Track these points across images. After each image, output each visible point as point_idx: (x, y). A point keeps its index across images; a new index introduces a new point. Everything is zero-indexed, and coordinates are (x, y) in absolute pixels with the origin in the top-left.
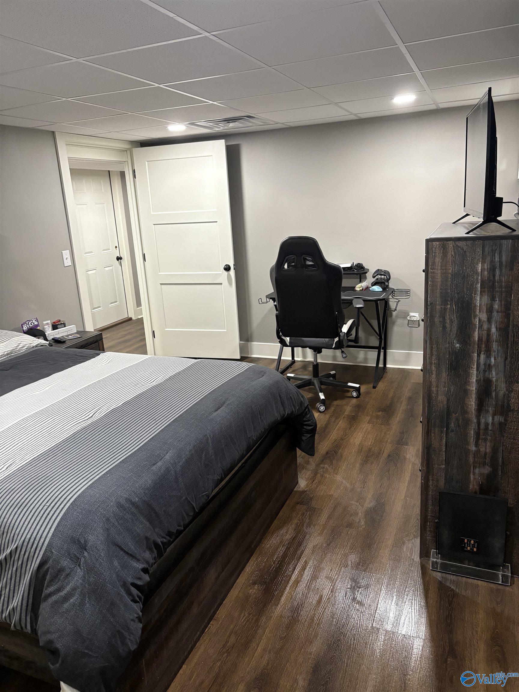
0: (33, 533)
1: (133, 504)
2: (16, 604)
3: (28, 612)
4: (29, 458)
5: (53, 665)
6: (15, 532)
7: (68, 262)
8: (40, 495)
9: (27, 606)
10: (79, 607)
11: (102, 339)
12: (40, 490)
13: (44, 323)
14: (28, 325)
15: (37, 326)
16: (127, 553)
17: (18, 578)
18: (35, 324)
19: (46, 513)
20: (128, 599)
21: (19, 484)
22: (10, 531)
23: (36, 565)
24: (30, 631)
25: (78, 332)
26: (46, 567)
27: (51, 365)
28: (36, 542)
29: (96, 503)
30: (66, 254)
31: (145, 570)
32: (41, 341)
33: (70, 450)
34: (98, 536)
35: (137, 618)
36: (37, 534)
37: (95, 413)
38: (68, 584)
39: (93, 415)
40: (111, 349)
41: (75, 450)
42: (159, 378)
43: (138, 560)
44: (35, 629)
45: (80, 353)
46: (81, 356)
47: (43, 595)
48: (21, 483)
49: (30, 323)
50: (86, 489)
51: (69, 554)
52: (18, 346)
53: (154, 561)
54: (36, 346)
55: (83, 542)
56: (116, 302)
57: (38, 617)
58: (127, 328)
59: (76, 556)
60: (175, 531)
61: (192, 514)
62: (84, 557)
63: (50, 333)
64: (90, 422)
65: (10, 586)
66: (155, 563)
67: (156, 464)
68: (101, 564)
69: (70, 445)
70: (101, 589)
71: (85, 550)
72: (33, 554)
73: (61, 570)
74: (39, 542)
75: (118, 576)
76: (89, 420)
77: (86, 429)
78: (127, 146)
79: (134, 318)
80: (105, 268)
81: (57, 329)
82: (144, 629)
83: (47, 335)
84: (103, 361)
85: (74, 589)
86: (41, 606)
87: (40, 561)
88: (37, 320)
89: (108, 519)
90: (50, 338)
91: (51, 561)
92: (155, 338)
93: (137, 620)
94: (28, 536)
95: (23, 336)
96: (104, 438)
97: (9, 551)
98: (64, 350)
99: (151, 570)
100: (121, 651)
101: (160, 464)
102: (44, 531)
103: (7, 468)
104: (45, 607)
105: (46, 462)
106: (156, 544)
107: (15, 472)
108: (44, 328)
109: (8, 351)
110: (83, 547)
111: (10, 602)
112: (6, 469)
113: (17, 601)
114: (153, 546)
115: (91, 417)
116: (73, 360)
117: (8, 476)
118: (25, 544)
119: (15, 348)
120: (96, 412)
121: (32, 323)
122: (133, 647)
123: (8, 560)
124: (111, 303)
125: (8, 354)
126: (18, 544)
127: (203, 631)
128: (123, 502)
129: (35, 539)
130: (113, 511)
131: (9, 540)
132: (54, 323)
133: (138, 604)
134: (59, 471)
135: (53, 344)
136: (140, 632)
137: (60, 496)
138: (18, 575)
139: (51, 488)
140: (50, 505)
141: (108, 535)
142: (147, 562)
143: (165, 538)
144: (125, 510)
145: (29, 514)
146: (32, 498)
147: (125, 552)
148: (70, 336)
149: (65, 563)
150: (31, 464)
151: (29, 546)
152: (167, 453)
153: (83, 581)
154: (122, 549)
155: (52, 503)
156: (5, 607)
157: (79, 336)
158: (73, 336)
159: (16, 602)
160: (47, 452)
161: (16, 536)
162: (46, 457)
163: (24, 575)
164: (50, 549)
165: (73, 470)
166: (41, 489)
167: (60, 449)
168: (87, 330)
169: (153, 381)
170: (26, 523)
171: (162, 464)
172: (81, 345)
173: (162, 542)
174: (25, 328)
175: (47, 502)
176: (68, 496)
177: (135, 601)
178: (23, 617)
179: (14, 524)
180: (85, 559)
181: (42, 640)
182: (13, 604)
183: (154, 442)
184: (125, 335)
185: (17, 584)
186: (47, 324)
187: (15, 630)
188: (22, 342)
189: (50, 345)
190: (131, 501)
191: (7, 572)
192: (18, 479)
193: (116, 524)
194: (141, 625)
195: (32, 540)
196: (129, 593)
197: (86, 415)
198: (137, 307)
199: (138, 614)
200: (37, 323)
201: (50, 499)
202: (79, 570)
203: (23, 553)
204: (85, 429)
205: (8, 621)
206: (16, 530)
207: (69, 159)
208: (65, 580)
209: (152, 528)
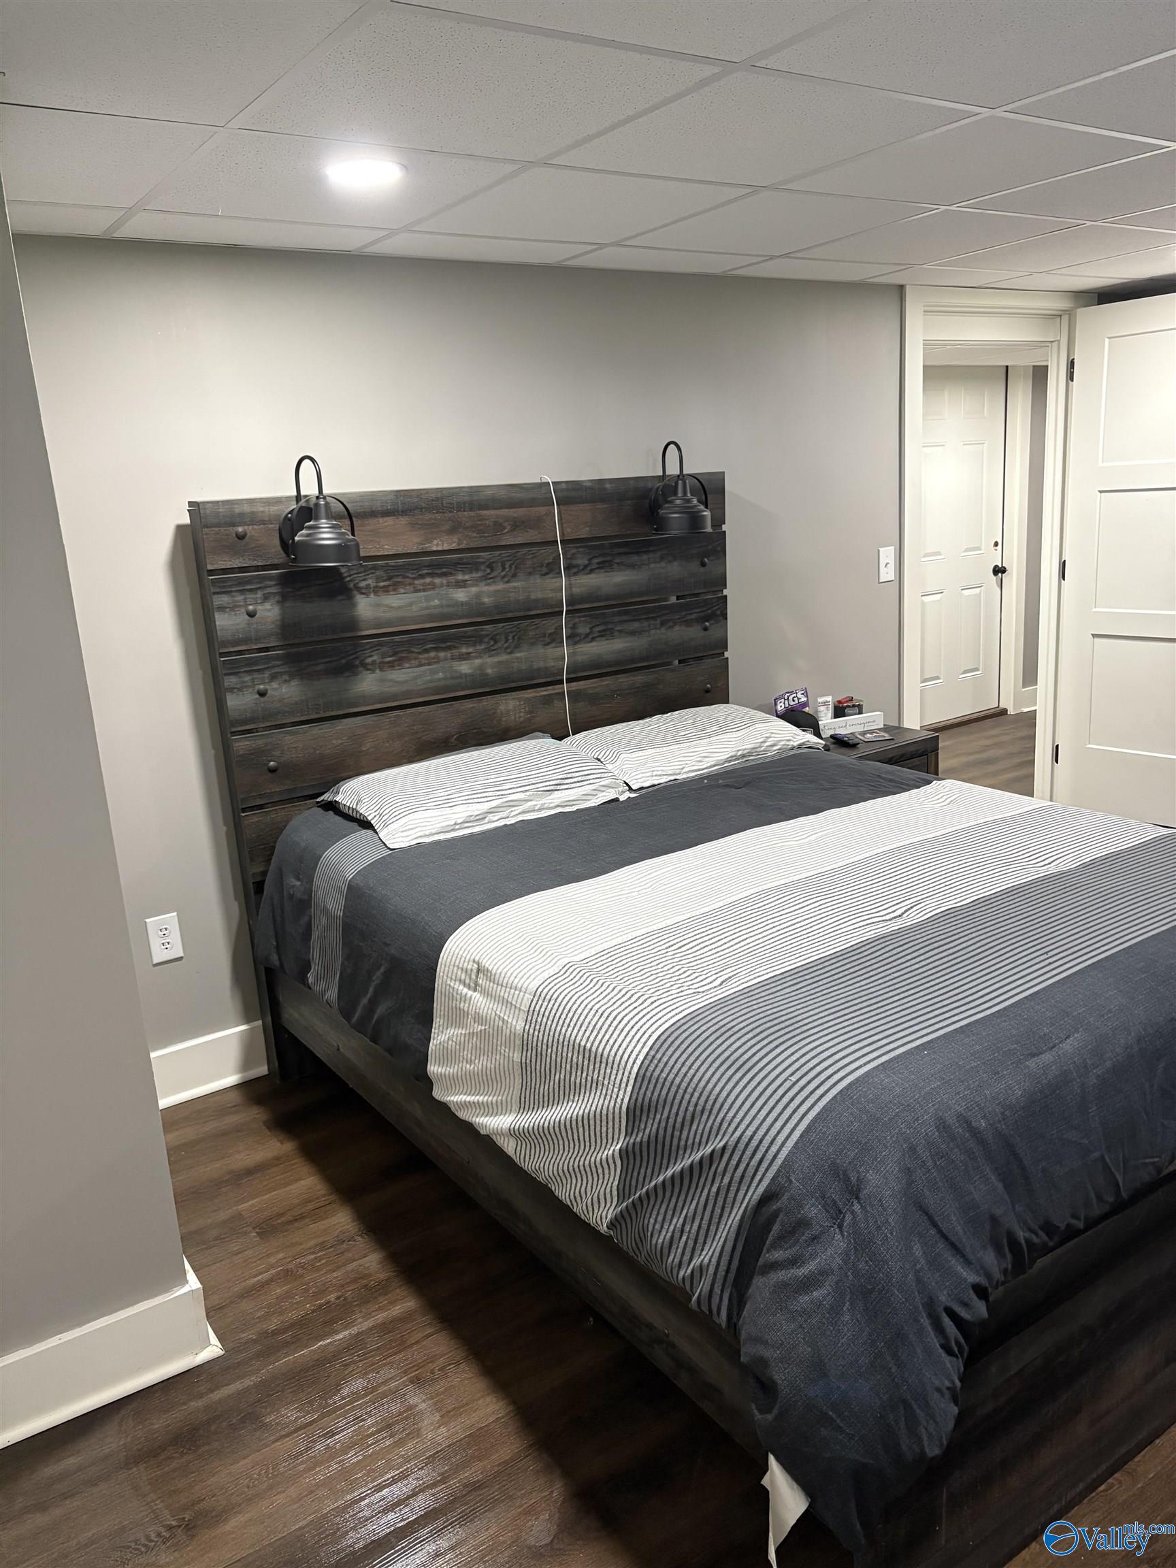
0: (758, 1129)
1: (974, 1132)
2: (707, 1260)
3: (727, 1284)
4: (765, 974)
5: (761, 1412)
6: (725, 1116)
7: (888, 573)
8: (779, 1054)
9: (727, 1271)
10: (828, 1313)
11: (936, 749)
12: (781, 1044)
13: (820, 700)
14: (786, 702)
15: (805, 704)
16: (944, 1236)
17: (718, 1211)
18: (800, 701)
19: (787, 1096)
20: (935, 1340)
21: (742, 1022)
22: (715, 1111)
23: (757, 1197)
24: (724, 1325)
25: (886, 729)
26: (774, 1207)
27: (825, 789)
28: (762, 1149)
29: (891, 1105)
30: (887, 554)
31: (980, 1291)
32: (809, 737)
33: (848, 977)
34: (887, 1179)
35: (948, 1388)
36: (766, 1134)
37: (909, 909)
38: (813, 1256)
39: (903, 914)
40: (954, 774)
41: (858, 979)
42: (1064, 858)
43: (968, 1262)
44: (735, 1325)
45: (887, 772)
46: (890, 780)
47: (761, 1261)
48: (745, 1020)
49: (791, 698)
50: (874, 1068)
51: (823, 1197)
52: (764, 742)
53: (1003, 1279)
54: (799, 747)
55: (854, 1179)
56: (977, 669)
57: (745, 1304)
58: (993, 732)
59: (835, 1203)
60: (1062, 1226)
61: (1111, 1199)
62: (853, 1213)
63: (829, 724)
64: (895, 926)
65: (702, 1219)
66: (1003, 1283)
67: (1038, 1055)
68: (887, 1240)
69: (849, 966)
70: (879, 1294)
71: (857, 1198)
72: (753, 1171)
73: (803, 1223)
74: (767, 1151)
75: (919, 1280)
76: (893, 921)
77: (887, 939)
78: (1063, 304)
79: (1011, 711)
80: (963, 591)
81: (844, 716)
82: (960, 1419)
83: (821, 727)
84: (937, 797)
85: (824, 1273)
86: (754, 1281)
87: (765, 1191)
88: (806, 694)
89: (913, 1149)
90: (826, 734)
91: (785, 1197)
92: (1057, 762)
93: (947, 1394)
94: (749, 1133)
95: (776, 723)
96: (924, 969)
97: (709, 1150)
98: (854, 761)
99: (994, 1295)
100: (904, 1448)
101: (1047, 1057)
102: (779, 1132)
103: (723, 982)
104: (761, 1286)
105: (797, 990)
106: (1013, 1243)
107: (737, 994)
108: (817, 712)
109: (744, 750)
110: (854, 1192)
111: (697, 1252)
112: (720, 985)
113: (710, 1253)
114: (1005, 1241)
115: (900, 916)
116: (873, 786)
117: (722, 1001)
118: (741, 1146)
119: (757, 745)
120: (912, 908)
121: (796, 699)
122: (933, 1451)
123: (705, 1167)
124: (965, 672)
125: (743, 756)
126: (727, 1143)
127: (1093, 1487)
128: (950, 1119)
129: (761, 1141)
130: (927, 1134)
131: (711, 1128)
132: (839, 702)
133: (955, 1359)
134: (820, 1015)
135: (832, 746)
136: (951, 1425)
137: (819, 1069)
138: (720, 1203)
139: (804, 1046)
140: (798, 1081)
141: (910, 1183)
142: (988, 1276)
143: (1036, 1234)
144: (953, 1139)
145: (756, 1087)
146: (763, 1057)
147: (940, 1232)
148: (868, 735)
149: (813, 1211)
150: (768, 987)
151: (748, 1153)
152: (1068, 1037)
153: (846, 1262)
154: (935, 1225)
155: (801, 1078)
156: (686, 1258)
157: (887, 736)
158: (875, 734)
159: (707, 1255)
160: (800, 969)
161: (725, 1125)
162: (799, 980)
163: (730, 1207)
164: (788, 1173)
165: (851, 1021)
166: (784, 1042)
167: (826, 969)
168: (906, 725)
169: (1049, 864)
170: (748, 1104)
171: (1052, 1059)
172: (890, 756)
173: (1027, 1241)
174: (781, 707)
175: (792, 1074)
176: (835, 1073)
177: (950, 1353)
178: (717, 1290)
179: (725, 1100)
180: (854, 1218)
181: (748, 1351)
182: (702, 1257)
183: (1039, 1004)
184: (986, 748)
185: (715, 1220)
186: (825, 703)
187: (697, 1309)
188: (773, 735)
189: (827, 748)
190: (968, 1123)
191: (699, 1191)
192: (740, 1010)
193: (930, 1164)
194: (956, 1410)
195: (754, 1143)
196: (939, 1329)
197: (890, 910)
198: (1024, 686)
199: (953, 1382)
200: (806, 699)
201: (798, 1069)
202: (838, 1237)
203: (734, 1162)
204: (884, 940)
205: (688, 1287)
206: (727, 1113)
207: (926, 343)
208: (809, 1246)
209: (1008, 1200)
